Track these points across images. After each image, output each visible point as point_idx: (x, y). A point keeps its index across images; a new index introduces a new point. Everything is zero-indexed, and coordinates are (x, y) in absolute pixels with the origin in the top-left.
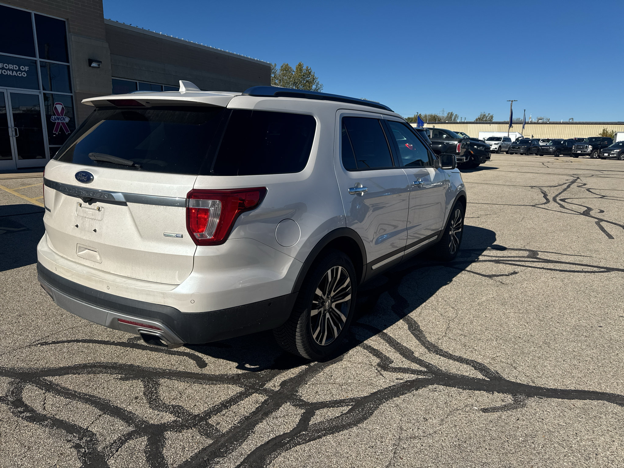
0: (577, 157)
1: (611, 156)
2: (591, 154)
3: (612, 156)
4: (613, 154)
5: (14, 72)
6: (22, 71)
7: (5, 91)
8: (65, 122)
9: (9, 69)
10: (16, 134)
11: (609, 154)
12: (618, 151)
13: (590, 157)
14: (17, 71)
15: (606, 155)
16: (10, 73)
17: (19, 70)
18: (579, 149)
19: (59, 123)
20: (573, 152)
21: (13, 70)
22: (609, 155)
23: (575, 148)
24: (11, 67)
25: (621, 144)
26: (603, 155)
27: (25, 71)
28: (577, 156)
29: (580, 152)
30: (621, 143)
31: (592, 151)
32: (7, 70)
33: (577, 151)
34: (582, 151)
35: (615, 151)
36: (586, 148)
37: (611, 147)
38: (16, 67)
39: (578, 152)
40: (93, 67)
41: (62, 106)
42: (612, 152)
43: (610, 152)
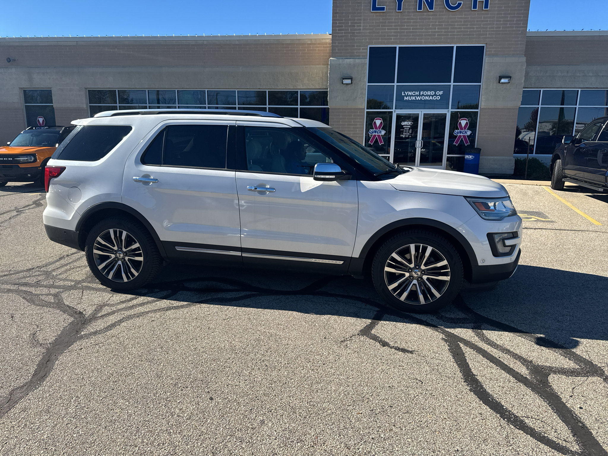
5: (431, 97)
6: (437, 96)
7: (420, 113)
8: (466, 135)
9: (427, 95)
10: (421, 146)
14: (432, 96)
16: (427, 98)
17: (435, 95)
19: (460, 136)
21: (429, 96)
24: (429, 93)
27: (439, 95)
32: (425, 96)
38: (433, 93)
40: (502, 83)
41: (466, 121)
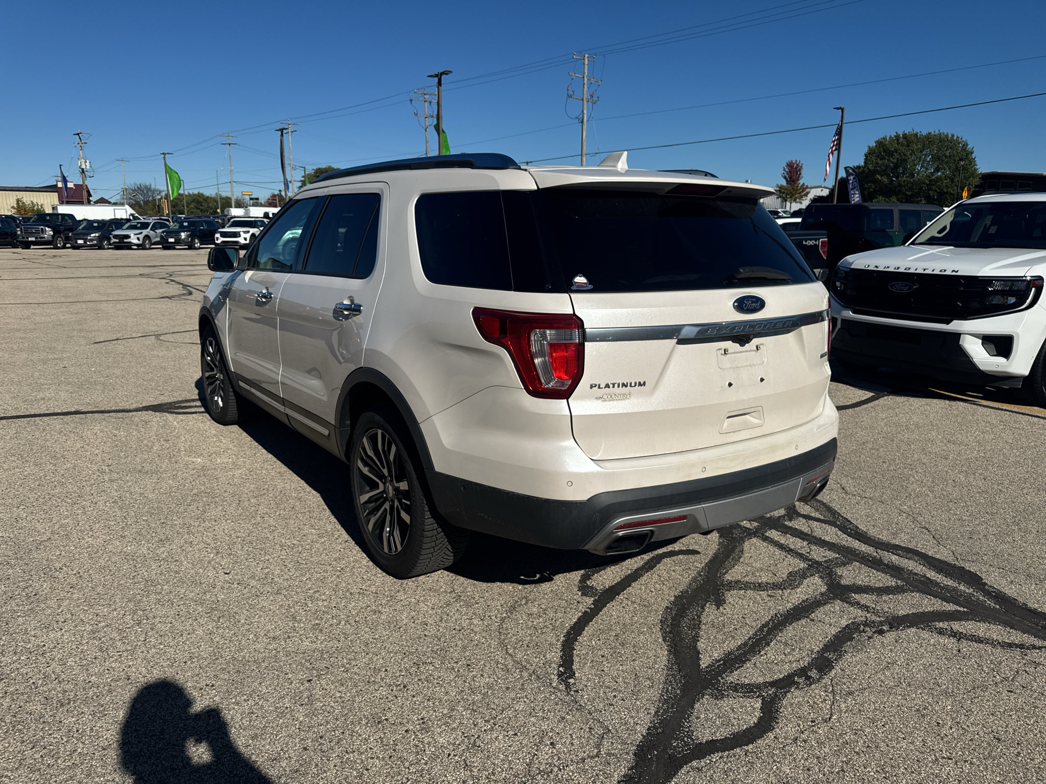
0: (28, 248)
1: (88, 243)
2: (52, 241)
3: (91, 243)
4: (91, 240)
11: (86, 240)
12: (97, 235)
13: (52, 246)
15: (80, 242)
18: (32, 234)
20: (20, 239)
22: (85, 242)
23: (22, 232)
25: (96, 225)
26: (76, 242)
28: (27, 245)
29: (33, 239)
30: (95, 222)
31: (53, 236)
33: (27, 238)
34: (36, 238)
35: (92, 235)
36: (43, 232)
37: (82, 229)
39: (30, 239)
42: (89, 238)
43: (86, 237)
